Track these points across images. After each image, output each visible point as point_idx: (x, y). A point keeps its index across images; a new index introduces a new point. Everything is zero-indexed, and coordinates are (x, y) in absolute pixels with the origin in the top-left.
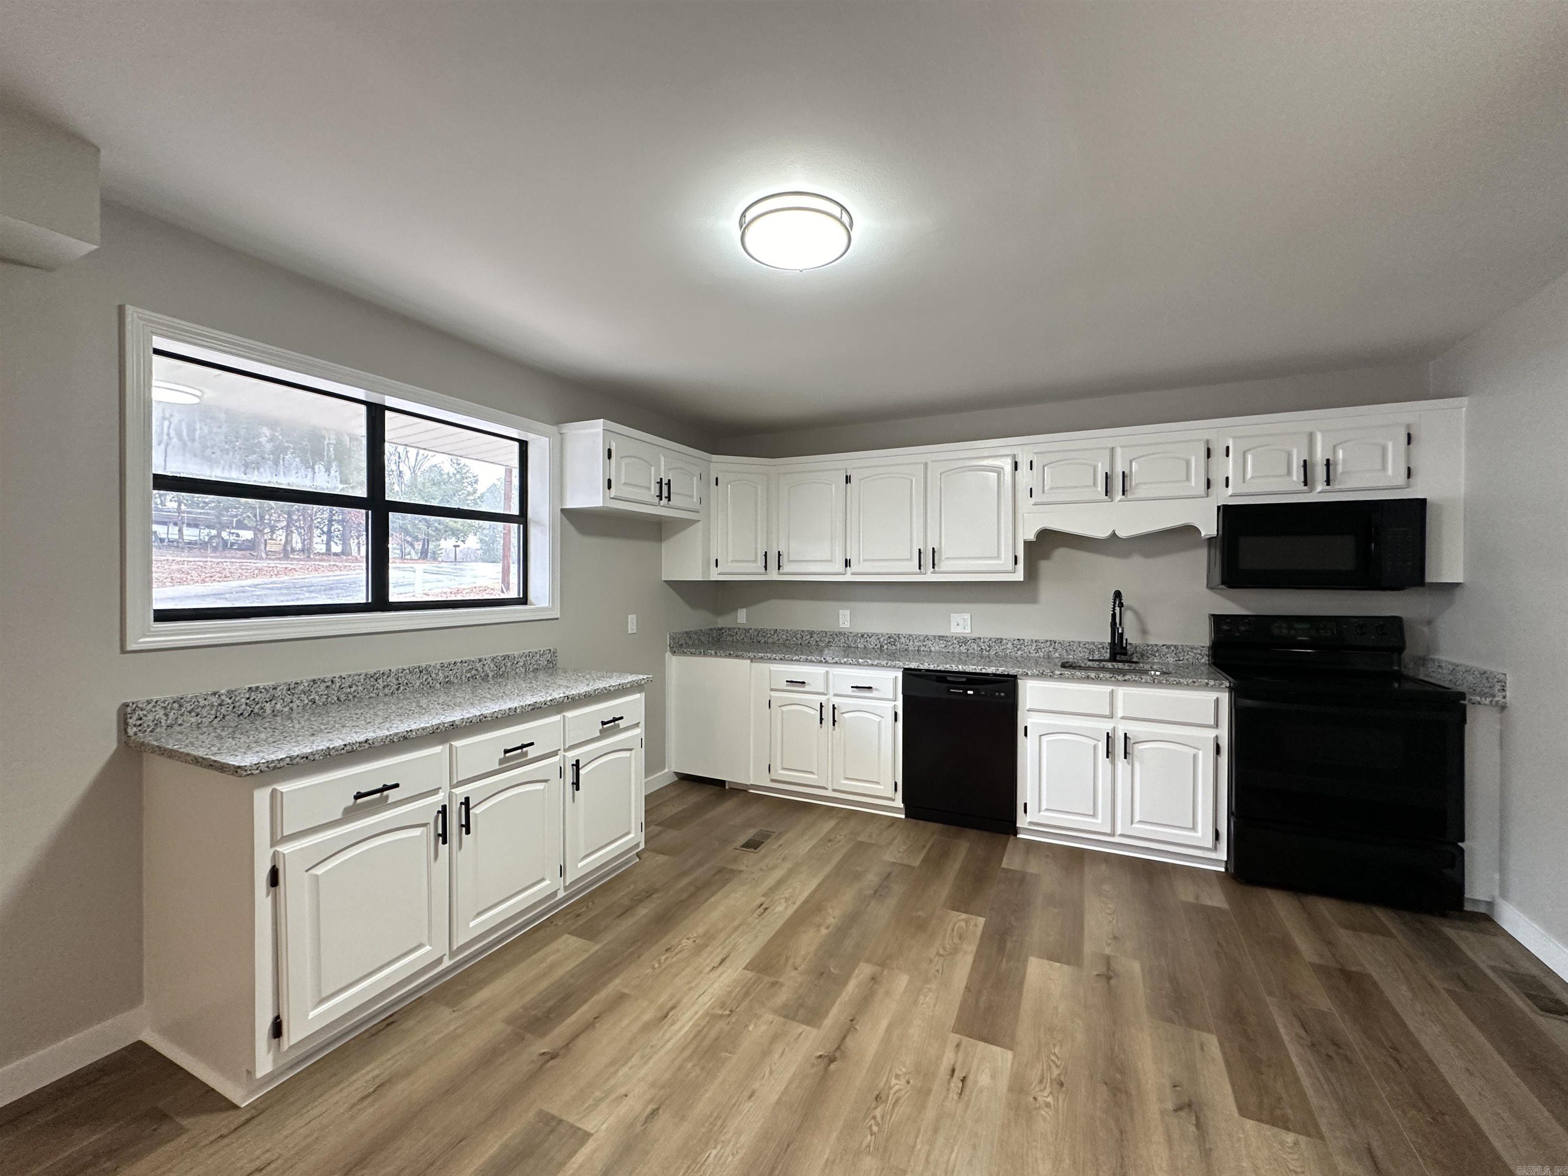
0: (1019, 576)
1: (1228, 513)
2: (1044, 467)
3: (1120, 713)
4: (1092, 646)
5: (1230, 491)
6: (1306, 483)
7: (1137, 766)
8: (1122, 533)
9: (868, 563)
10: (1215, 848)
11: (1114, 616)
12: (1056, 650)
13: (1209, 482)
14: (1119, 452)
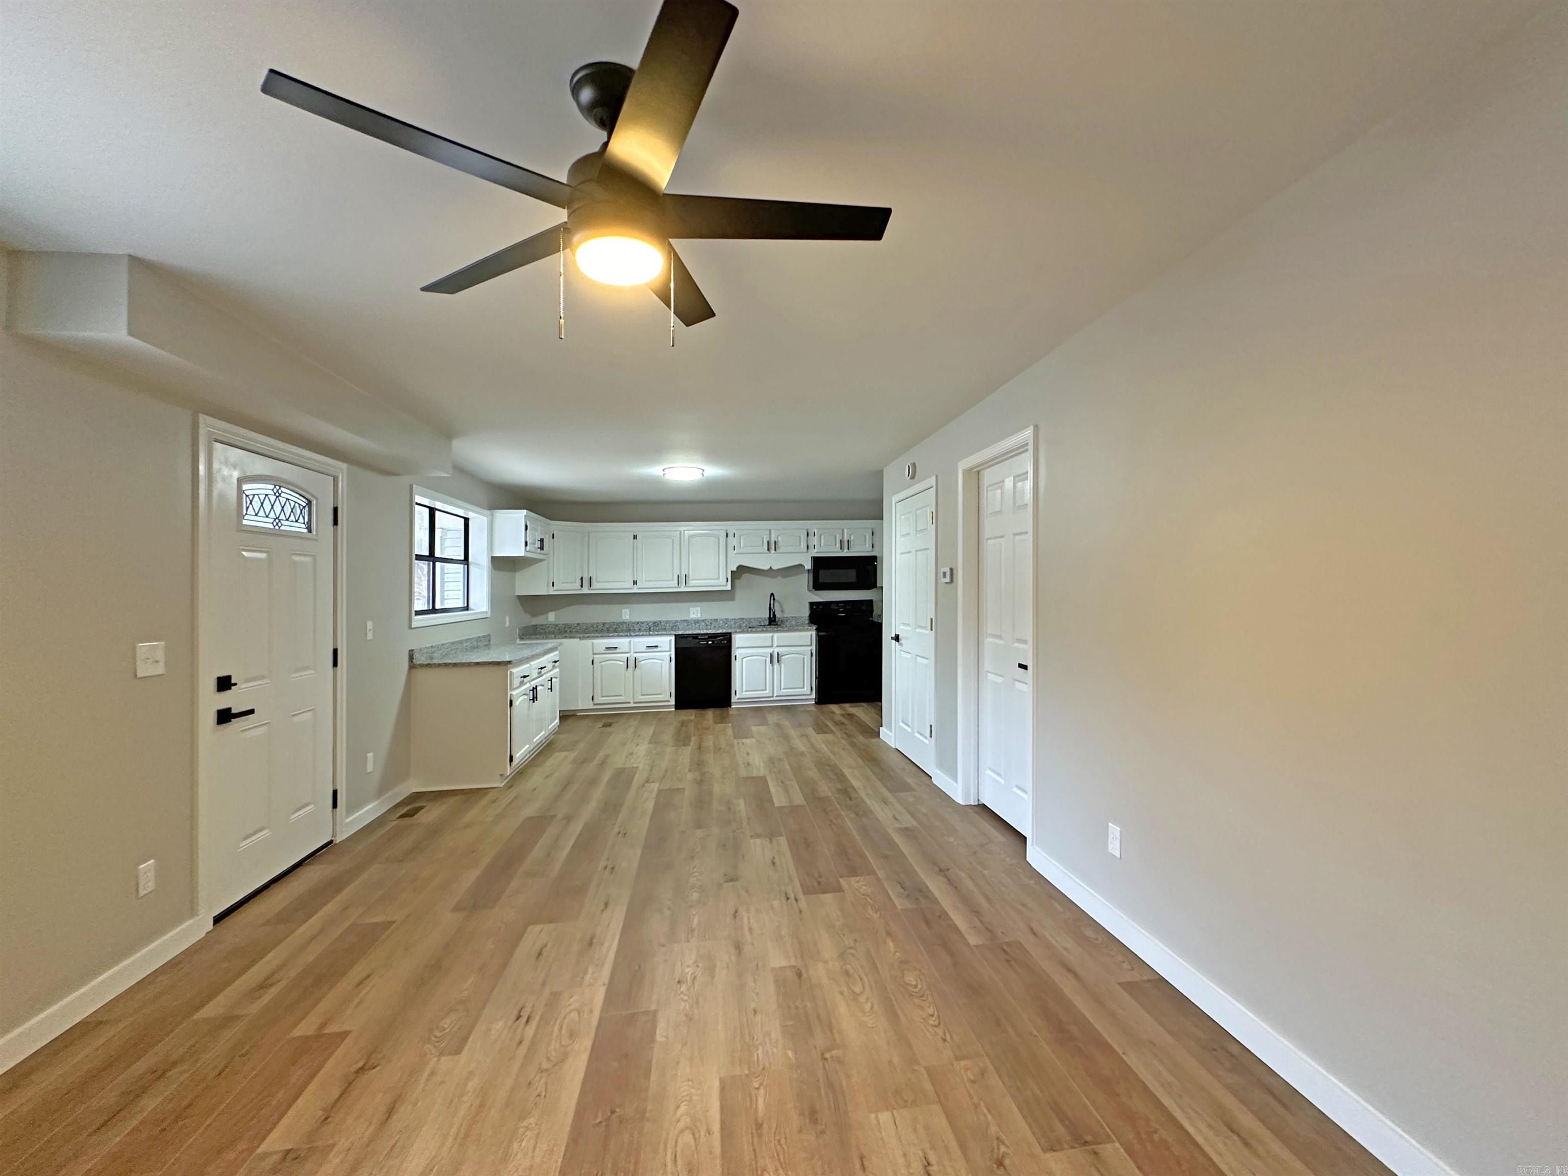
0: (729, 588)
1: (817, 561)
2: (740, 536)
3: (775, 644)
4: (760, 620)
5: (816, 550)
6: (841, 548)
7: (783, 665)
8: (775, 568)
9: (647, 583)
10: (811, 694)
11: (770, 605)
12: (744, 622)
13: (808, 546)
14: (773, 532)
